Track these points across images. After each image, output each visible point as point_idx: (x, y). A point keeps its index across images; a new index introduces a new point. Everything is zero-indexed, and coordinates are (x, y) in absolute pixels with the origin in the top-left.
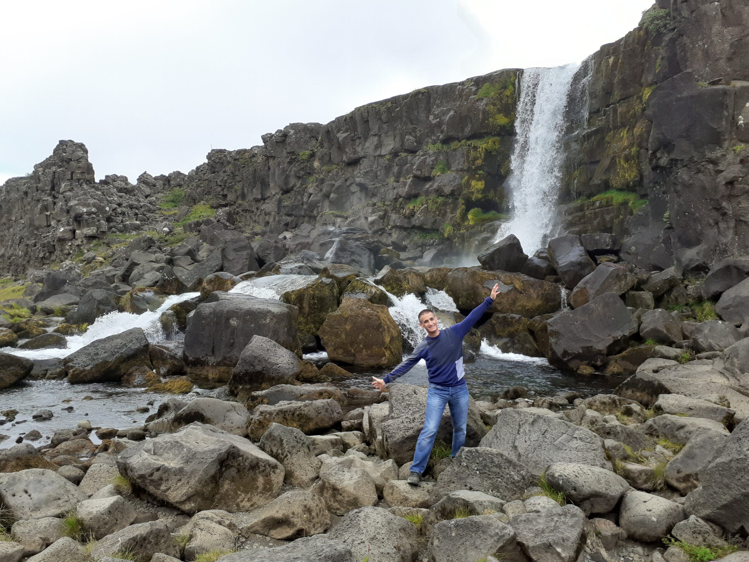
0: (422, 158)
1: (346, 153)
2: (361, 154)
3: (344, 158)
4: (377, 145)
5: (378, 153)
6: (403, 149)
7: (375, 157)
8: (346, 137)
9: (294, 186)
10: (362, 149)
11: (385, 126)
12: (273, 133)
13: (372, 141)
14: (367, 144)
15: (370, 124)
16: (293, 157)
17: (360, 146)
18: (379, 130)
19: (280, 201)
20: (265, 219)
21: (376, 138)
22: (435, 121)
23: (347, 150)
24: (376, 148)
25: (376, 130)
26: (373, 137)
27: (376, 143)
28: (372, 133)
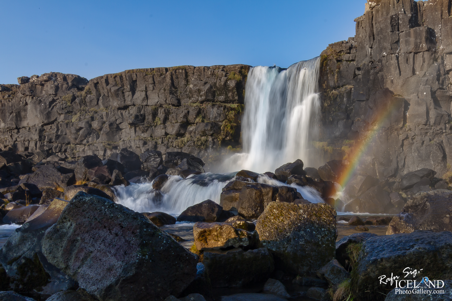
0: (186, 111)
1: (118, 101)
2: (131, 103)
3: (116, 104)
4: (144, 98)
5: (145, 103)
6: (166, 103)
7: (142, 106)
8: (118, 90)
9: (56, 120)
10: (131, 100)
11: (150, 86)
12: (30, 77)
13: (139, 95)
14: (135, 96)
15: (138, 83)
16: (55, 98)
17: (129, 97)
18: (146, 88)
19: (41, 131)
20: (25, 144)
22: (195, 89)
23: (119, 99)
24: (143, 100)
25: (143, 88)
26: (141, 92)
27: (143, 97)
28: (140, 89)
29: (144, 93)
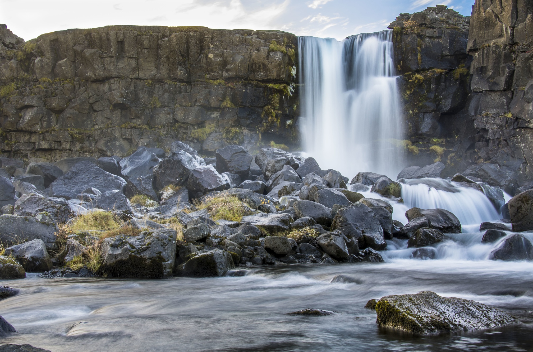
0: (207, 91)
1: (95, 69)
2: (114, 74)
3: (89, 74)
4: (135, 68)
5: (135, 76)
6: (170, 77)
7: (131, 79)
8: (94, 53)
10: (115, 69)
11: (145, 51)
13: (127, 63)
14: (120, 65)
15: (126, 46)
17: (112, 65)
18: (137, 54)
21: (133, 62)
22: (217, 59)
23: (96, 66)
24: (133, 70)
25: (133, 52)
26: (129, 59)
27: (133, 66)
28: (127, 55)
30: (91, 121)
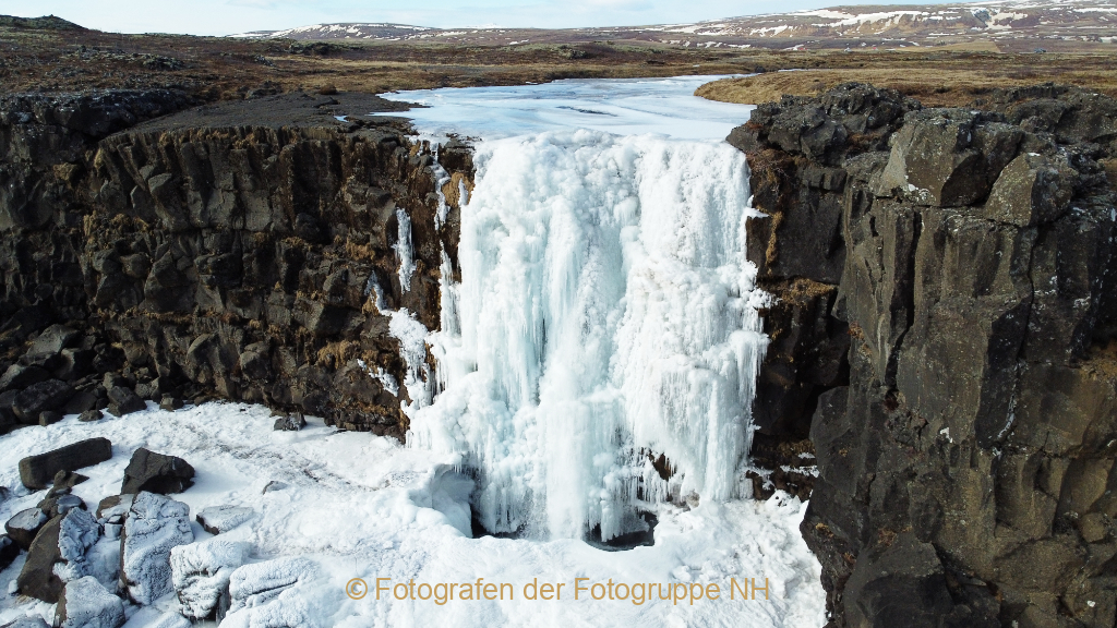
3: (165, 221)
4: (235, 209)
5: (238, 225)
7: (233, 230)
8: (163, 186)
9: (51, 221)
10: (203, 212)
11: (248, 178)
13: (223, 204)
14: (212, 204)
16: (37, 170)
17: (198, 204)
18: (236, 183)
22: (358, 209)
24: (235, 214)
25: (228, 181)
26: (225, 193)
27: (231, 208)
28: (221, 185)
29: (231, 198)
30: (189, 298)
